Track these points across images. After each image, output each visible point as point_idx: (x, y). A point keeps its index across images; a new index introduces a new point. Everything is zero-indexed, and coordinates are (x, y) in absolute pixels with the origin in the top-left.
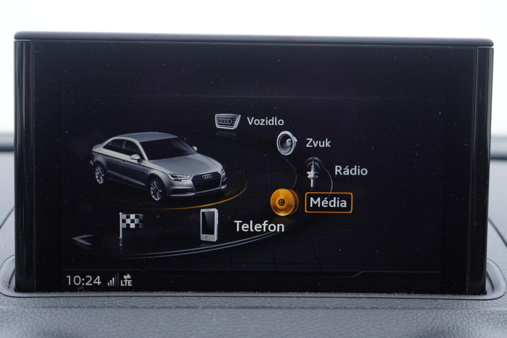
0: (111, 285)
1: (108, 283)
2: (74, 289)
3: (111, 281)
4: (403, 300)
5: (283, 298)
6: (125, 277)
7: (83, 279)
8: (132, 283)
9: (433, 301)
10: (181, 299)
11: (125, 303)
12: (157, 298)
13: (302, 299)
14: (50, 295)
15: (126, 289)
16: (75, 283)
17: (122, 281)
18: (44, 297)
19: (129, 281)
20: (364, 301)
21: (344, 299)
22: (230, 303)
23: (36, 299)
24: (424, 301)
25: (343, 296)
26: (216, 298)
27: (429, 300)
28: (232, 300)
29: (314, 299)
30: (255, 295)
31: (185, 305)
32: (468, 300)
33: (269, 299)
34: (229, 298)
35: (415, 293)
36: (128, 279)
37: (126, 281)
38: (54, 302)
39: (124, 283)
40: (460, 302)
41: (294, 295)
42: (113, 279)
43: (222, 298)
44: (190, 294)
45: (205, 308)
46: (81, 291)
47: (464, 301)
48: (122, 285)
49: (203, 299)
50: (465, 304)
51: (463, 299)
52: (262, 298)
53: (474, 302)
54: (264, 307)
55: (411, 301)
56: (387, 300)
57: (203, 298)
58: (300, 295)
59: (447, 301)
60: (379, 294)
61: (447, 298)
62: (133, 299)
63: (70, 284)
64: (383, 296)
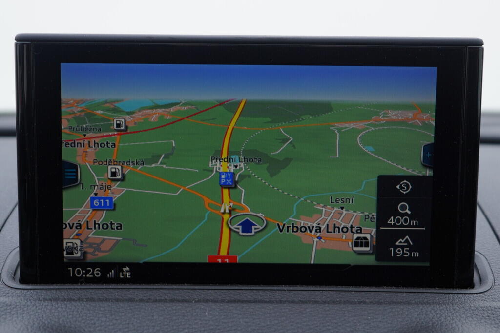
0: (111, 277)
1: (108, 275)
2: (75, 281)
3: (111, 273)
4: (391, 294)
5: (274, 291)
6: (124, 269)
7: (84, 271)
8: (131, 275)
9: (420, 295)
10: (177, 291)
11: (123, 295)
12: (154, 291)
13: (294, 292)
14: (52, 287)
15: (125, 281)
16: (77, 275)
17: (121, 273)
18: (46, 289)
19: (128, 273)
20: (353, 295)
21: (335, 292)
22: (224, 296)
23: (38, 291)
24: (412, 294)
25: (333, 289)
26: (210, 291)
27: (417, 294)
28: (226, 293)
29: (305, 292)
30: (248, 288)
31: (180, 298)
32: (455, 293)
33: (261, 292)
34: (222, 291)
35: (403, 286)
36: (127, 271)
37: (125, 273)
38: (56, 294)
39: (123, 275)
40: (447, 296)
41: (285, 288)
42: (113, 271)
43: (216, 291)
44: (186, 286)
45: (199, 301)
46: (82, 283)
47: (451, 295)
48: (121, 277)
49: (197, 292)
50: (452, 298)
51: (450, 293)
52: (255, 291)
53: (461, 295)
54: (255, 301)
55: (399, 294)
56: (375, 293)
57: (198, 290)
58: (291, 288)
59: (434, 294)
60: (368, 287)
61: (435, 291)
62: (131, 291)
63: (71, 275)
64: (372, 290)
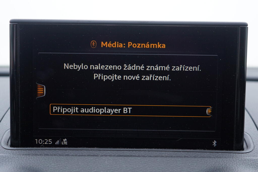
0: (57, 144)
1: (56, 143)
2: (39, 146)
3: (57, 142)
4: (201, 153)
5: (141, 151)
6: (64, 140)
7: (43, 141)
8: (67, 143)
9: (216, 153)
10: (91, 151)
11: (63, 153)
12: (79, 151)
13: (151, 152)
14: (27, 149)
15: (64, 146)
16: (39, 143)
17: (62, 142)
18: (24, 150)
19: (66, 142)
20: (181, 153)
21: (172, 152)
22: (115, 154)
23: (20, 151)
24: (212, 153)
25: (171, 150)
26: (108, 151)
27: (214, 153)
28: (116, 152)
29: (156, 152)
30: (127, 150)
31: (92, 154)
32: (234, 153)
33: (134, 152)
34: (114, 151)
35: (207, 149)
36: (65, 141)
37: (64, 142)
38: (28, 152)
39: (63, 143)
40: (230, 154)
41: (147, 150)
42: (58, 141)
43: (111, 151)
44: (96, 149)
45: (102, 156)
46: (42, 147)
47: (232, 154)
48: (62, 144)
49: (102, 152)
50: (232, 155)
51: (232, 153)
52: (131, 151)
53: (237, 154)
54: (131, 156)
55: (205, 153)
56: (193, 153)
57: (102, 151)
58: (150, 150)
59: (223, 153)
60: (189, 150)
61: (223, 152)
62: (67, 151)
63: (37, 143)
64: (191, 151)
